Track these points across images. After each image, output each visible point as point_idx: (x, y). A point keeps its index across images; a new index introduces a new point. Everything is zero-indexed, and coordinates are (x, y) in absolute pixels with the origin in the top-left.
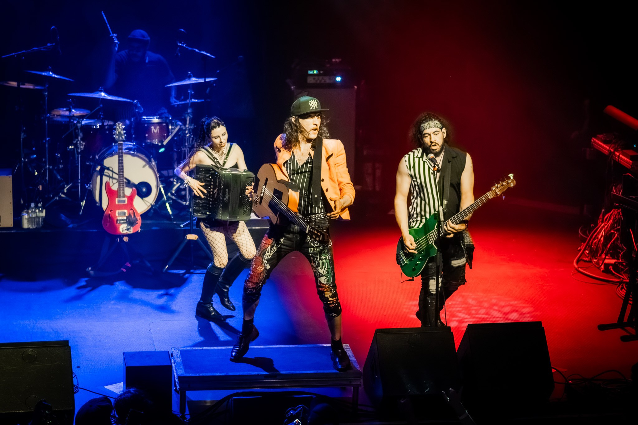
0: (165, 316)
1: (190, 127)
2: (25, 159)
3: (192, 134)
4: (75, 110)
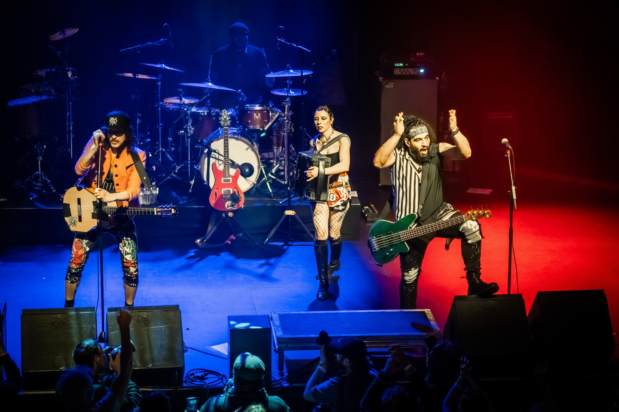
0: (266, 284)
1: (288, 114)
2: (140, 142)
3: (290, 121)
4: (185, 99)
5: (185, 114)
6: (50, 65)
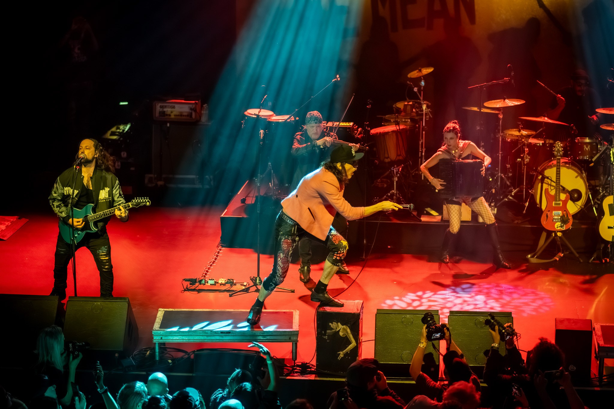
4: (523, 131)
5: (522, 145)
6: (407, 99)
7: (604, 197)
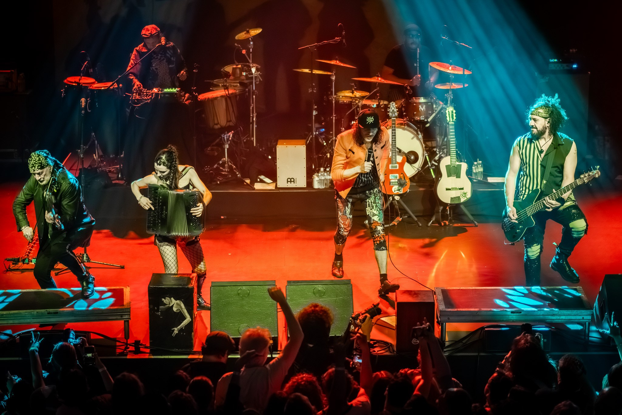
0: (429, 261)
2: (316, 132)
4: (357, 92)
5: (356, 106)
6: (236, 62)
7: (440, 158)
